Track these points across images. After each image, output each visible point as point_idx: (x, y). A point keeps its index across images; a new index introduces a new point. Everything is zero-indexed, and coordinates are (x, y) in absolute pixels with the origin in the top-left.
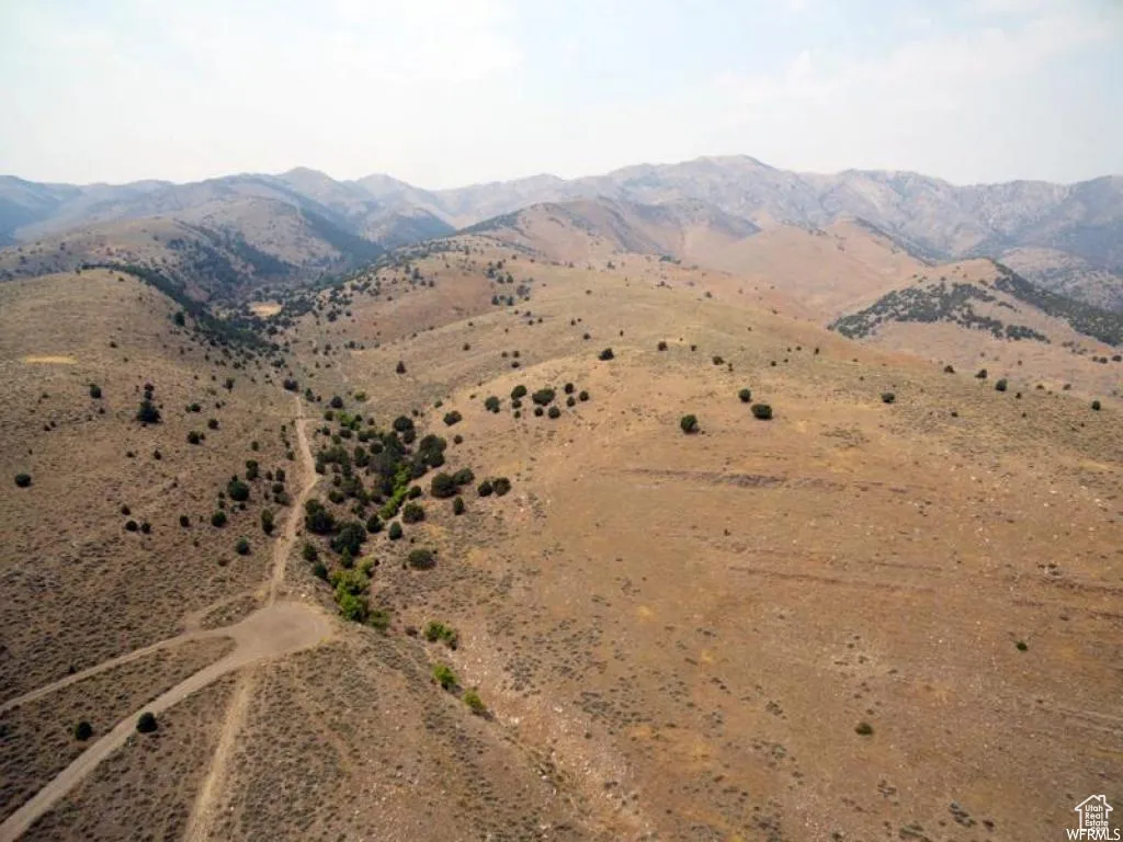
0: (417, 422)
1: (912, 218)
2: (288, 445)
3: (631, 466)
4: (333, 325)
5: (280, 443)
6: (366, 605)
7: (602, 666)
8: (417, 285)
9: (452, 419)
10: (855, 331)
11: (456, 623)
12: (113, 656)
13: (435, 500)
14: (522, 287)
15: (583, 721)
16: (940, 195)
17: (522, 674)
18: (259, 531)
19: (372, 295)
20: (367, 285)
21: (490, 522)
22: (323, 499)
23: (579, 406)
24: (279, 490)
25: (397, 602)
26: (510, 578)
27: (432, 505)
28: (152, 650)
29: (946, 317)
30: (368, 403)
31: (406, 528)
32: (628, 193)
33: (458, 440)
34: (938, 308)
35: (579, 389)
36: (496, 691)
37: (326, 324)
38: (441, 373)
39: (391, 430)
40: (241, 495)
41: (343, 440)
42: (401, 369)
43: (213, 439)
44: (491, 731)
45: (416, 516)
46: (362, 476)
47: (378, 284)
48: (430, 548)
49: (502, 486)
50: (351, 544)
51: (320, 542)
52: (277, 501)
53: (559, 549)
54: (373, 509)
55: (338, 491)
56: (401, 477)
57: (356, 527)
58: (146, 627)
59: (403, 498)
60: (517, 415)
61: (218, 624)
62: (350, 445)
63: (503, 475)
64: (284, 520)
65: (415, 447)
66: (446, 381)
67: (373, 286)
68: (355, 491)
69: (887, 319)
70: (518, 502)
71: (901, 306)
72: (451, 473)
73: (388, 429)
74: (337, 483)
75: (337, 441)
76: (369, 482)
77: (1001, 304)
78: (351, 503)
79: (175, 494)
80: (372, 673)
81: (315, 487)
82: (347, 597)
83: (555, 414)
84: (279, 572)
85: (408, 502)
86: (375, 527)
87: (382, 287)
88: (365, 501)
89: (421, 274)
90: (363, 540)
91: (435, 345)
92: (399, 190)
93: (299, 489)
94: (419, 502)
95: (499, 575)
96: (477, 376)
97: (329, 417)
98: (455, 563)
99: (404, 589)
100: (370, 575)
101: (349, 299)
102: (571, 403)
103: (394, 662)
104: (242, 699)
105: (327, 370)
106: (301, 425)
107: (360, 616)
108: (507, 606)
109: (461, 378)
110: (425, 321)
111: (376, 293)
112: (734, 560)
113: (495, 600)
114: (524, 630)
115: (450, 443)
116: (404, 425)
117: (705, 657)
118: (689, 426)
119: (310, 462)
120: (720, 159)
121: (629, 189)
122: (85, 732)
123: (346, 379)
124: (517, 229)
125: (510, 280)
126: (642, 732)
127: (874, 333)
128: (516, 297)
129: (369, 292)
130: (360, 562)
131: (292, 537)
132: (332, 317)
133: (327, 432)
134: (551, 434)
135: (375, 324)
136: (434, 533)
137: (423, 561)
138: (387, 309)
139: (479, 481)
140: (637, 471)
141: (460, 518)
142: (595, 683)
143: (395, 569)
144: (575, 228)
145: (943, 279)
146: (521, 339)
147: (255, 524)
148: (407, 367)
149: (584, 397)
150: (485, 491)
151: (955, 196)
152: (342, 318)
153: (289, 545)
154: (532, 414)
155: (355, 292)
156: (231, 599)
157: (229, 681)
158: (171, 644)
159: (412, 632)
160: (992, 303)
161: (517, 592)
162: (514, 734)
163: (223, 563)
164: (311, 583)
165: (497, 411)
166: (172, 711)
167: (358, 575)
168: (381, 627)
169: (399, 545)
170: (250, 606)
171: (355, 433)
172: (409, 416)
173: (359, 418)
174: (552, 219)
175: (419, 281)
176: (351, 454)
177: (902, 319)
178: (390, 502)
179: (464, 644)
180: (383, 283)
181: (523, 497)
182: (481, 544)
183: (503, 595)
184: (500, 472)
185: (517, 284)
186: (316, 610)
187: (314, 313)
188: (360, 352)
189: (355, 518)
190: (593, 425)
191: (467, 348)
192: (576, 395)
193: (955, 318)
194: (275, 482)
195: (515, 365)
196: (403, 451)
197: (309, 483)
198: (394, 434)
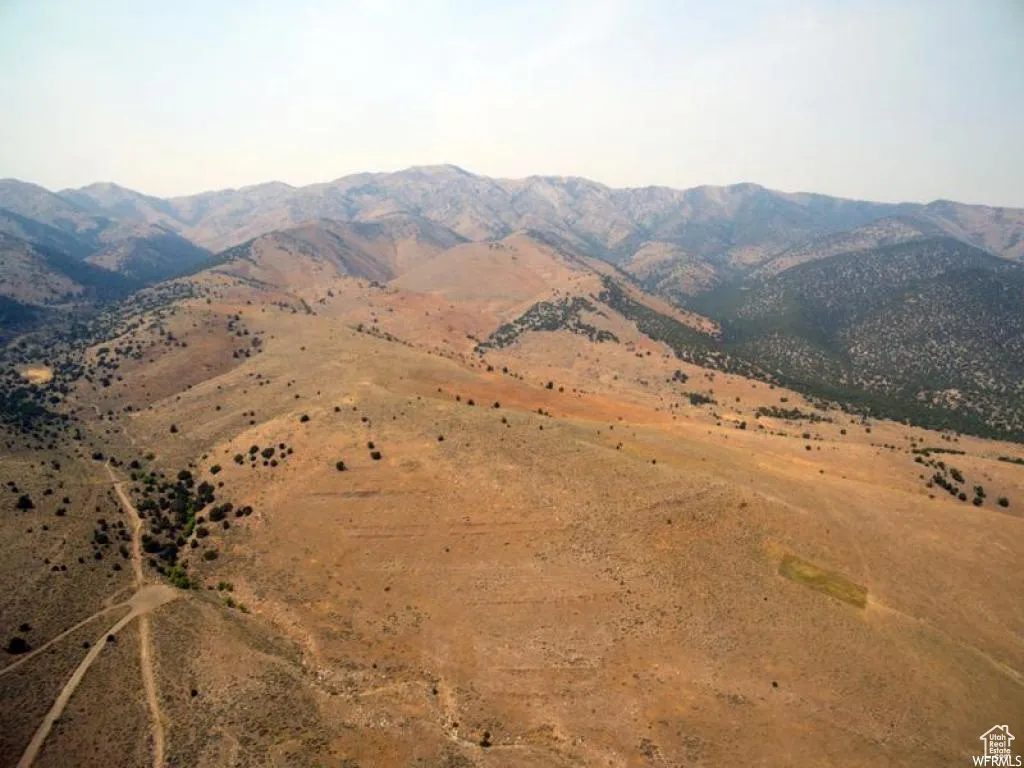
0: (193, 472)
1: (581, 215)
2: (116, 504)
3: (312, 491)
4: (109, 390)
5: (111, 504)
6: (187, 580)
7: (294, 585)
8: (172, 345)
9: (216, 470)
10: (506, 340)
11: (231, 580)
12: (79, 622)
13: (212, 523)
14: (256, 339)
15: (286, 605)
16: (600, 196)
17: (261, 594)
18: (120, 556)
19: (136, 358)
20: (129, 349)
21: (243, 530)
22: (149, 533)
23: (288, 456)
24: (122, 533)
25: (201, 577)
26: (254, 556)
27: (211, 526)
28: (96, 616)
29: (564, 326)
30: (156, 459)
31: (199, 541)
32: (352, 201)
33: (221, 485)
34: (561, 319)
35: (288, 446)
36: (251, 602)
37: (102, 389)
38: (202, 431)
39: (177, 480)
40: (103, 540)
41: (149, 493)
42: (174, 430)
43: (70, 510)
44: (250, 616)
45: (203, 533)
46: (168, 515)
47: (139, 347)
48: (214, 549)
49: (248, 510)
50: (171, 553)
51: (155, 556)
52: (124, 539)
53: (277, 539)
54: (179, 534)
55: (155, 526)
56: (190, 512)
57: (172, 545)
58: (87, 608)
59: (194, 524)
60: (254, 466)
61: (121, 601)
62: (155, 497)
63: (248, 504)
64: (131, 549)
65: (195, 489)
66: (207, 439)
67: (135, 350)
68: (165, 524)
69: (527, 329)
70: (257, 518)
71: (538, 319)
72: (219, 506)
73: (175, 480)
74: (154, 522)
75: (145, 495)
76: (172, 518)
77: (600, 313)
78: (165, 532)
79: (67, 547)
80: (197, 605)
81: (142, 527)
82: (177, 580)
83: (274, 464)
84: (140, 575)
85: (197, 526)
86: (182, 543)
87: (143, 350)
88: (173, 529)
89: (174, 335)
90: (177, 551)
91: (195, 407)
92: (128, 202)
93: (133, 530)
94: (204, 525)
95: (250, 556)
96: (227, 433)
97: (134, 477)
98: (227, 554)
99: (205, 571)
100: (185, 567)
101: (115, 362)
102: (283, 456)
103: (206, 601)
104: (144, 625)
105: (117, 435)
106: (118, 487)
107: (185, 586)
108: (254, 569)
109: (217, 434)
110: (184, 380)
111: (138, 356)
112: (354, 533)
113: (248, 567)
114: (261, 578)
115: (217, 487)
116: (185, 475)
117: (336, 575)
118: (341, 467)
119: (134, 512)
120: (429, 168)
121: (353, 197)
122: (87, 646)
123: (134, 442)
124: (251, 260)
125: (246, 333)
126: (308, 605)
127: (517, 342)
128: (252, 349)
129: (133, 355)
130: (179, 562)
131: (140, 557)
132: (106, 383)
133: (137, 490)
134: (273, 476)
135: (144, 386)
136: (213, 541)
137: (212, 555)
138: (151, 371)
139: (235, 510)
140: (316, 494)
141: (228, 531)
142: (291, 591)
143: (197, 562)
144: (301, 255)
145: (568, 294)
146: (255, 401)
147: (117, 554)
148: (178, 427)
149: (290, 452)
150: (239, 514)
151: (612, 197)
152: (114, 382)
153: (139, 561)
154: (262, 465)
155: (120, 356)
156: (121, 590)
157: (136, 620)
158: (104, 612)
159: (211, 588)
160: (594, 312)
161: (258, 562)
162: (259, 616)
163: (109, 576)
164: (159, 576)
165: (242, 463)
166: (118, 633)
167: (178, 568)
168: (196, 589)
169: (197, 550)
170: (132, 592)
171: (155, 487)
172: (187, 469)
173: (153, 475)
174: (281, 248)
175: (173, 343)
176: (157, 503)
177: (537, 329)
178: (187, 527)
179: (235, 588)
180: (144, 345)
181: (259, 515)
182: (240, 543)
183: (252, 564)
184: (246, 502)
185: (251, 336)
186: (165, 587)
187: (87, 377)
188: (138, 414)
189: (169, 540)
190: (295, 469)
191: (218, 408)
192: (285, 451)
193: (568, 326)
194: (119, 529)
195: (252, 423)
196: (189, 494)
197: (137, 525)
198: (179, 484)
